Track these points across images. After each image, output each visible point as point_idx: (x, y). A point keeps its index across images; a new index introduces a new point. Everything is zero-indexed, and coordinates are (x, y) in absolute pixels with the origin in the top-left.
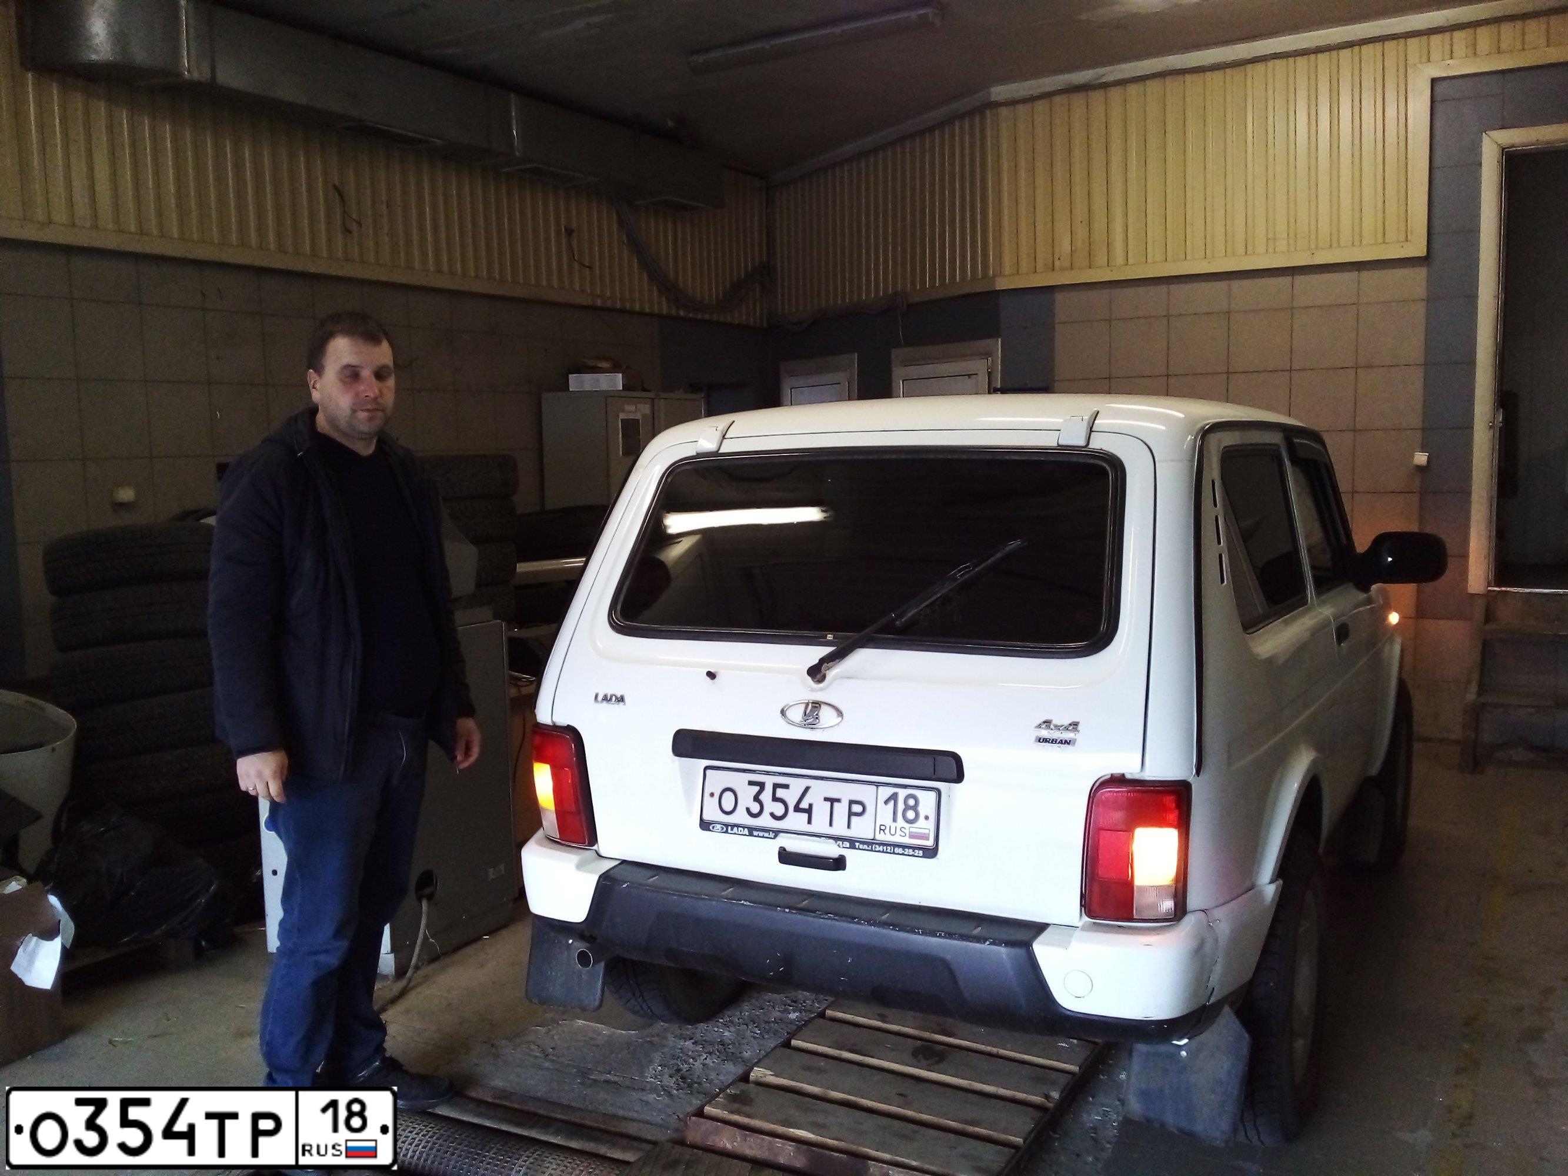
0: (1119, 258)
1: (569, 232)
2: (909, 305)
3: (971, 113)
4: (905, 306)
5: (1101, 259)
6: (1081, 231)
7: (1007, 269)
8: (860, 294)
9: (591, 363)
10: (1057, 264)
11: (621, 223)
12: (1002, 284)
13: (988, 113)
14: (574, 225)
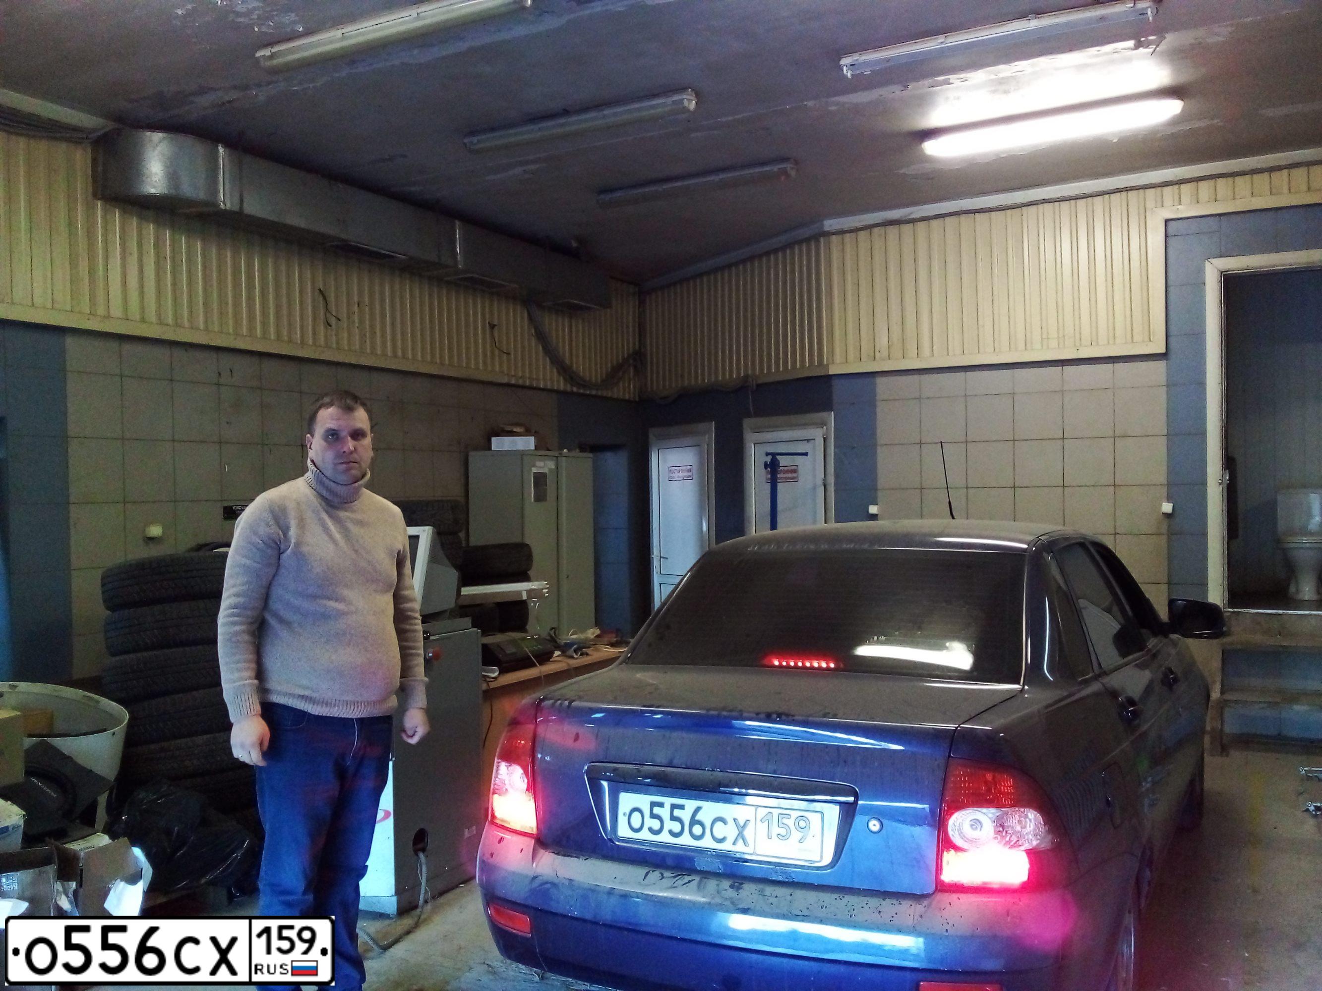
0: (926, 351)
1: (492, 327)
2: (758, 386)
3: (807, 240)
4: (755, 385)
5: (912, 351)
6: (896, 329)
7: (838, 358)
8: (717, 377)
9: (508, 428)
10: (878, 355)
11: (531, 319)
12: (833, 370)
13: (822, 239)
14: (496, 322)
